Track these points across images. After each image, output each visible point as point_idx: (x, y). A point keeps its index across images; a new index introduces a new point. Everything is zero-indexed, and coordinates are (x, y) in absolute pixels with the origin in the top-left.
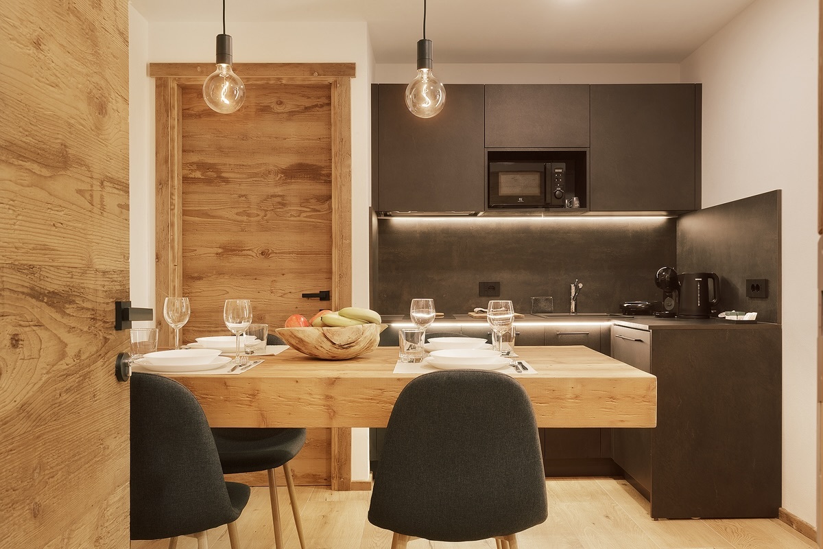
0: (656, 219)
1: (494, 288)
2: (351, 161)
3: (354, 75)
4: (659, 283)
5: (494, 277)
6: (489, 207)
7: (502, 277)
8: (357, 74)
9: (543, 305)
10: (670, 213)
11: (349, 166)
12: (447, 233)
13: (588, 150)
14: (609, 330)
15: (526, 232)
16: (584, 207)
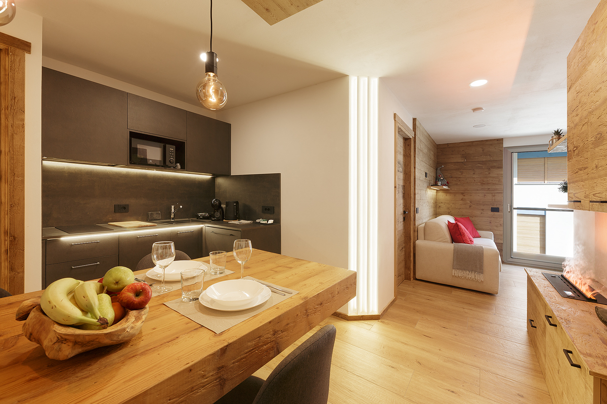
0: (208, 177)
1: (125, 208)
2: (24, 116)
3: (29, 52)
4: (213, 205)
5: (125, 202)
6: (131, 163)
7: (131, 202)
8: (32, 52)
9: (155, 216)
10: (213, 175)
11: (23, 120)
12: (90, 174)
13: (186, 142)
14: (202, 228)
15: (145, 177)
16: (183, 168)
